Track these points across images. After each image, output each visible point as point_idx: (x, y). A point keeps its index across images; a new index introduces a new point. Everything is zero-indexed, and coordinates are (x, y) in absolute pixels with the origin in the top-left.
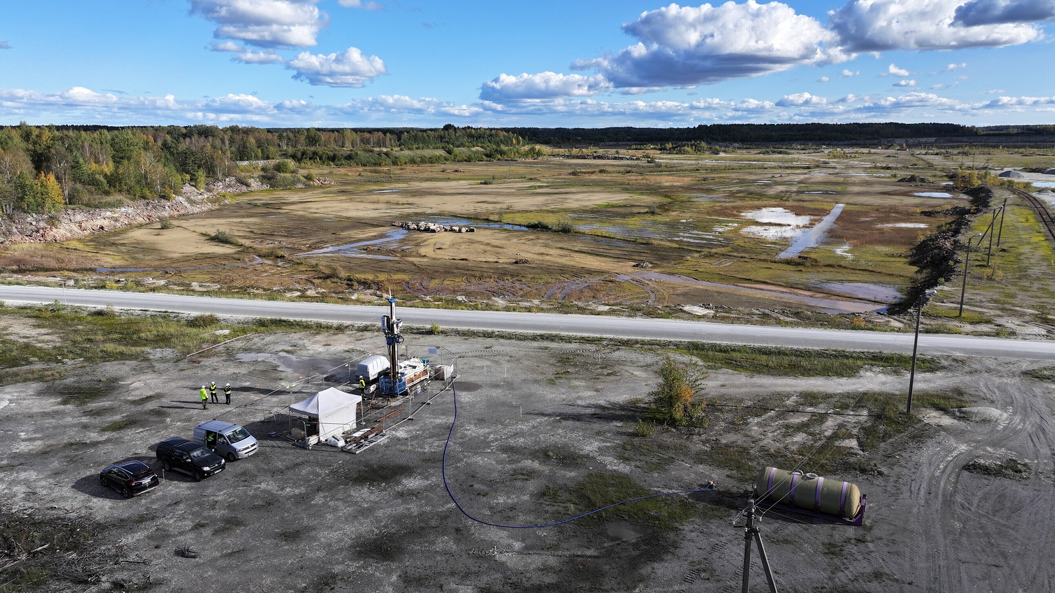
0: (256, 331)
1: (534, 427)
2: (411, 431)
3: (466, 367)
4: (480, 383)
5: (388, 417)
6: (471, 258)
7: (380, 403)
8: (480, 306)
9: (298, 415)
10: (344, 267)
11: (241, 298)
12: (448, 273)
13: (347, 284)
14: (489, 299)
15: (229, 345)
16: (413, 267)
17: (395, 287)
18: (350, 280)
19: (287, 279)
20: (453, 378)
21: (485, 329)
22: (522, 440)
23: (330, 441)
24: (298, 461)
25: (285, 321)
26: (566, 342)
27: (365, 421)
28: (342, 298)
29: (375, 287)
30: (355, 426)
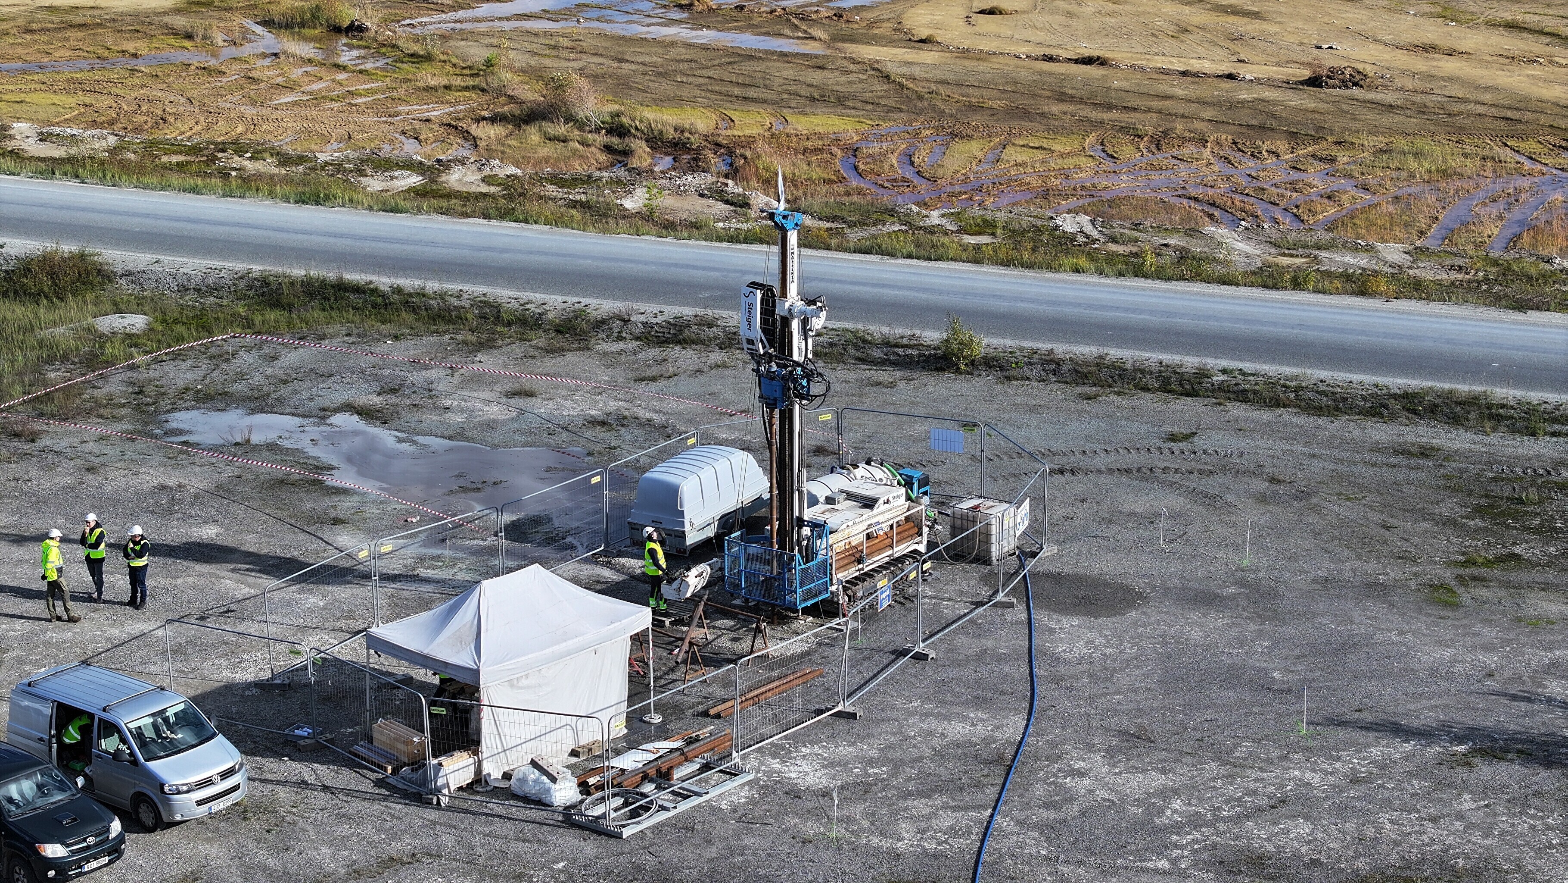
0: (248, 324)
1: (1355, 781)
2: (843, 764)
3: (1081, 512)
4: (1138, 584)
5: (755, 701)
6: (1120, 53)
7: (725, 643)
8: (1150, 259)
9: (401, 669)
10: (596, 78)
11: (195, 190)
12: (1025, 114)
13: (608, 149)
14: (1193, 232)
15: (143, 375)
16: (880, 87)
17: (802, 169)
18: (619, 130)
19: (370, 119)
20: (1025, 554)
21: (1169, 358)
22: (1303, 828)
23: (523, 780)
24: (396, 848)
25: (357, 289)
26: (1514, 430)
27: (659, 707)
28: (585, 206)
29: (716, 162)
30: (620, 728)
